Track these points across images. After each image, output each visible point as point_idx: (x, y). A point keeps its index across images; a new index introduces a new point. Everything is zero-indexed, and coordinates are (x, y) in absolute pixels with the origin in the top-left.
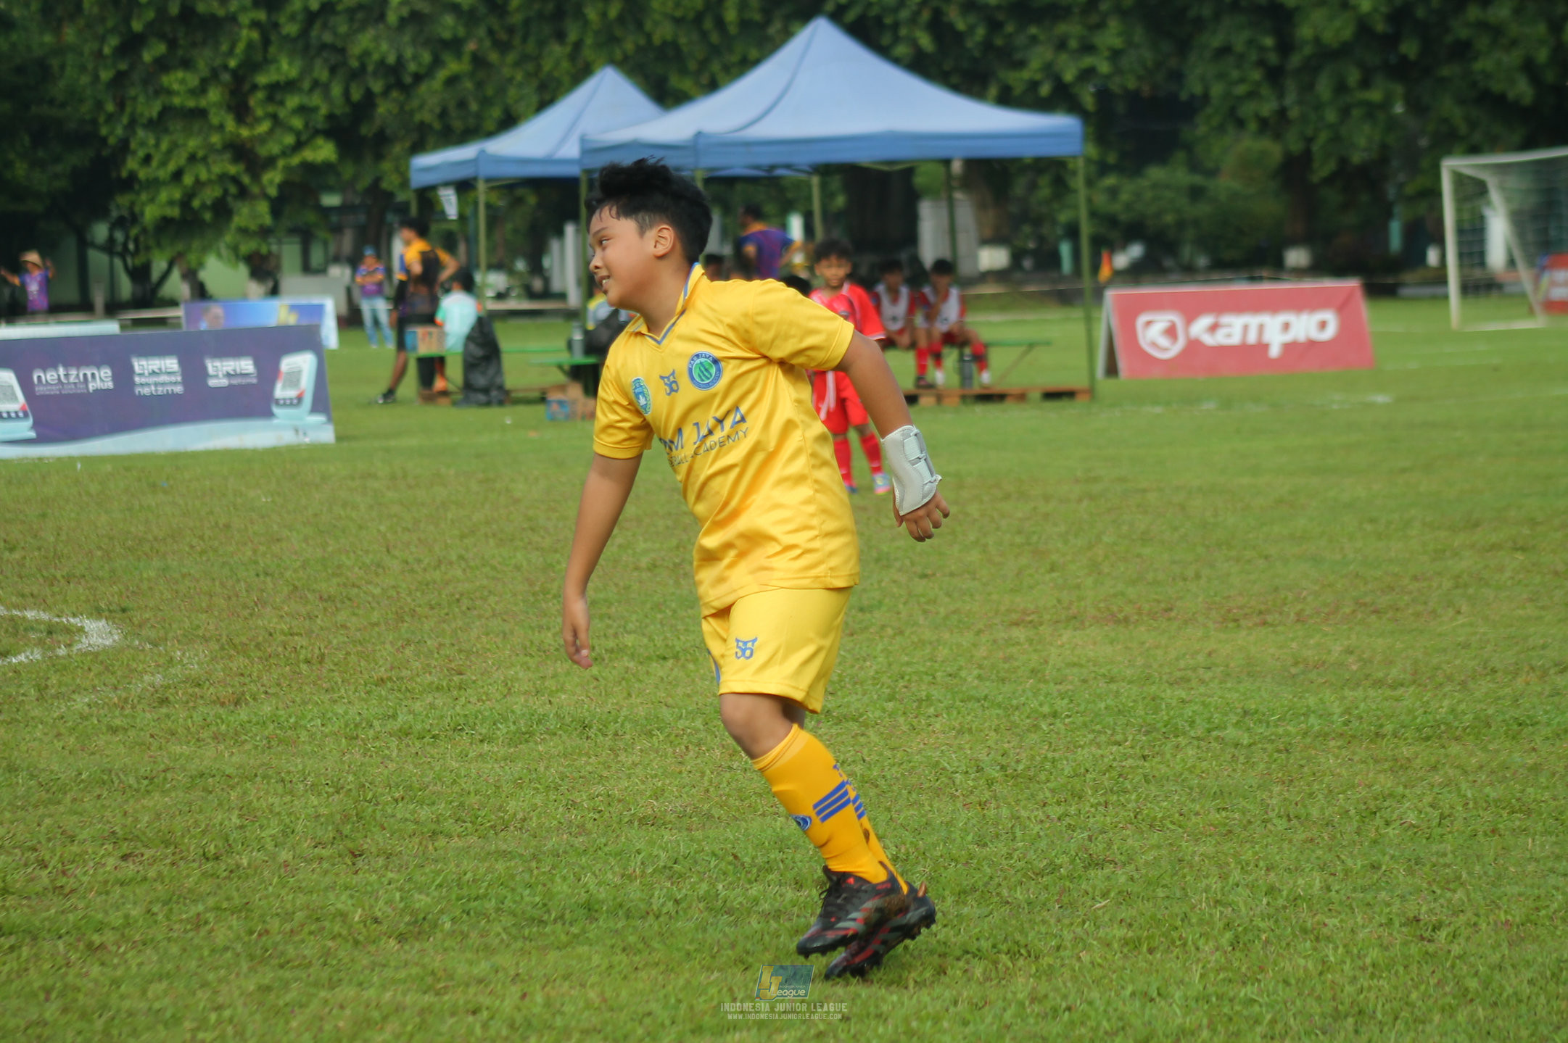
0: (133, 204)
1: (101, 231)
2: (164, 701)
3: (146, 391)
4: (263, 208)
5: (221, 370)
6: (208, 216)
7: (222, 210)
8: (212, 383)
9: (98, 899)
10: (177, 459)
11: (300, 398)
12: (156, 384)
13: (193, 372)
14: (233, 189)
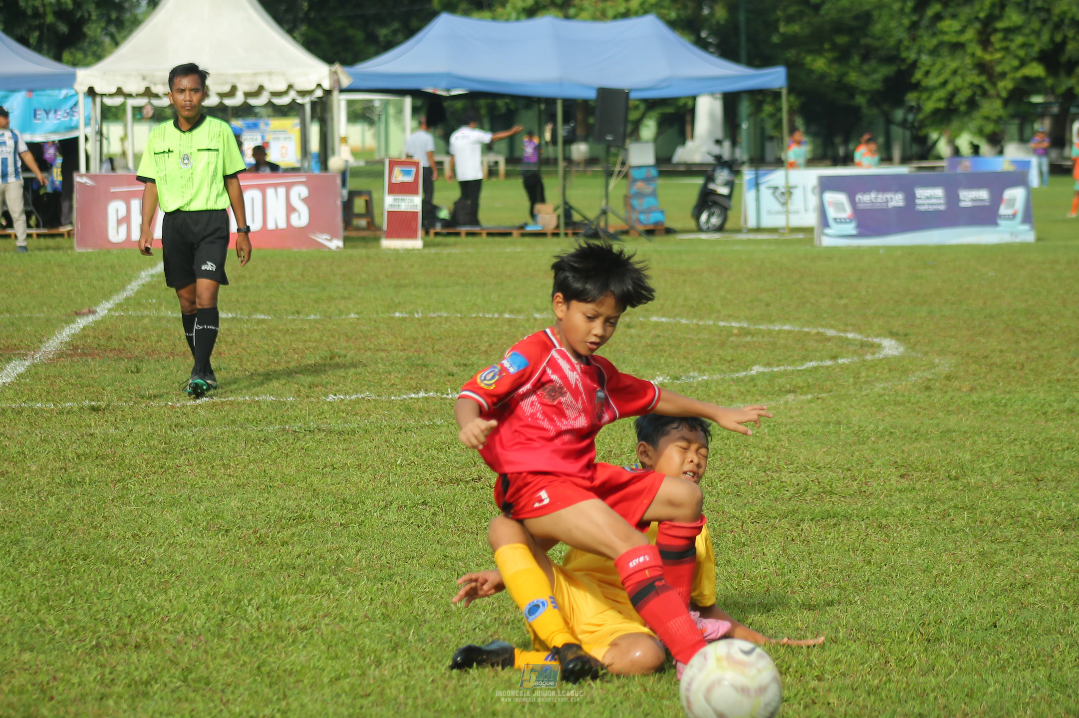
0: (919, 99)
1: (899, 114)
2: (928, 388)
3: (922, 208)
4: (998, 104)
5: (969, 197)
6: (963, 108)
7: (972, 104)
8: (963, 204)
9: (886, 500)
10: (941, 249)
11: (1014, 216)
12: (929, 204)
13: (952, 198)
14: (979, 92)
